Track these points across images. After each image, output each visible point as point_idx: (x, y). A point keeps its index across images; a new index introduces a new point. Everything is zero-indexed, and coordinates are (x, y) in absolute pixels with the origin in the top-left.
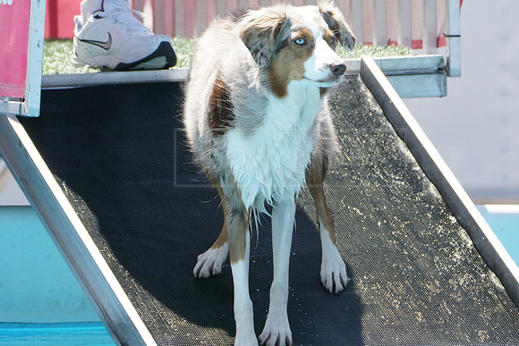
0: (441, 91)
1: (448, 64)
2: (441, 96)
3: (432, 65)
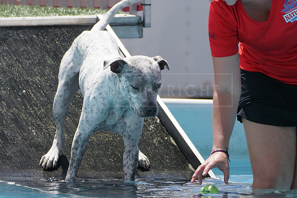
0: (140, 35)
1: (144, 20)
2: (140, 38)
3: (135, 21)
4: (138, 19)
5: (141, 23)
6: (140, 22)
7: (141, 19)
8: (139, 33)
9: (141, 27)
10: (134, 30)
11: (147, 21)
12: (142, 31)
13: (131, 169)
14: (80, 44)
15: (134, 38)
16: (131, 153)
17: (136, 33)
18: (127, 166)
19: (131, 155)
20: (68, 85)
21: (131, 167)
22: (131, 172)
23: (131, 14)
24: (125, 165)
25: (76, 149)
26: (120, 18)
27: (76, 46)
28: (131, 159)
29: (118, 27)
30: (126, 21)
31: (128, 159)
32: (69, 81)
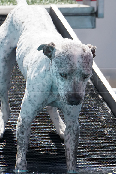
0: (92, 25)
1: (97, 10)
2: (93, 28)
3: (89, 11)
4: (91, 10)
5: (94, 14)
6: (93, 12)
7: (94, 9)
8: (92, 23)
9: (94, 18)
10: (87, 20)
11: (100, 12)
12: (95, 21)
13: (73, 144)
14: (14, 19)
15: (87, 28)
16: (71, 128)
17: (89, 24)
18: (69, 141)
19: (72, 131)
20: (6, 61)
21: (72, 142)
22: (74, 147)
23: (84, 4)
24: (67, 140)
25: (23, 133)
26: (73, 8)
27: (10, 20)
28: (72, 135)
29: (72, 18)
30: (80, 12)
31: (69, 135)
32: (6, 56)
